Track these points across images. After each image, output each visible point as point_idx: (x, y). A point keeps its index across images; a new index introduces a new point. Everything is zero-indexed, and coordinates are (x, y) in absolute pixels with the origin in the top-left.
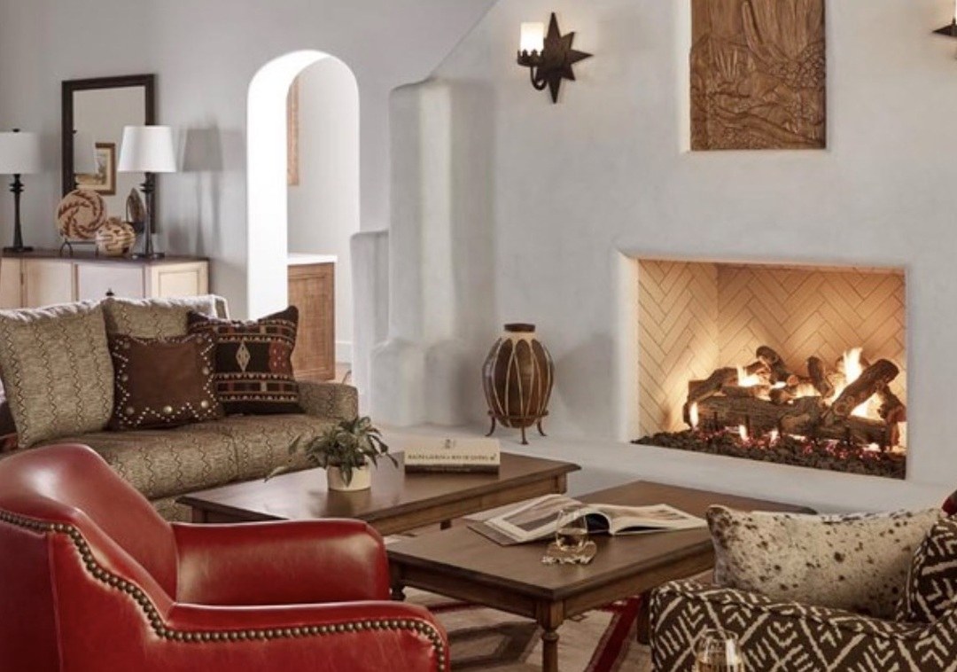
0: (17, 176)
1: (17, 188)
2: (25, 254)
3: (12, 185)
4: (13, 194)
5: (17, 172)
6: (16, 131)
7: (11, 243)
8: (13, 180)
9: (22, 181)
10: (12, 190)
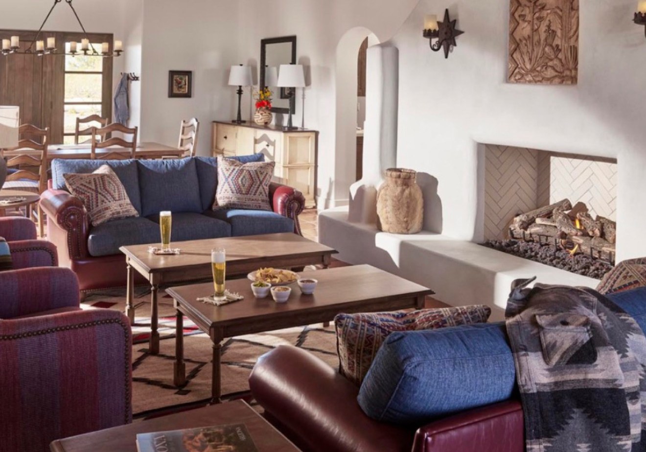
0: (240, 87)
1: (240, 92)
2: (242, 124)
3: (237, 91)
4: (238, 95)
5: (240, 85)
6: (241, 65)
7: (236, 118)
8: (238, 89)
9: (242, 89)
10: (238, 93)
